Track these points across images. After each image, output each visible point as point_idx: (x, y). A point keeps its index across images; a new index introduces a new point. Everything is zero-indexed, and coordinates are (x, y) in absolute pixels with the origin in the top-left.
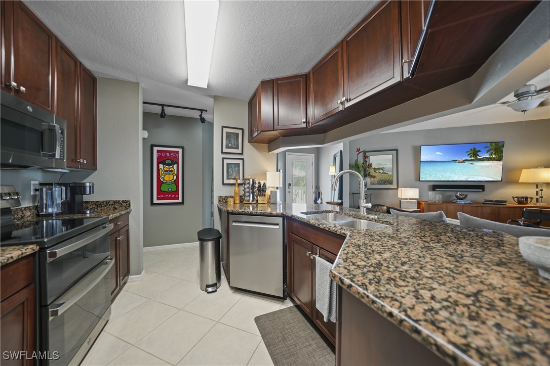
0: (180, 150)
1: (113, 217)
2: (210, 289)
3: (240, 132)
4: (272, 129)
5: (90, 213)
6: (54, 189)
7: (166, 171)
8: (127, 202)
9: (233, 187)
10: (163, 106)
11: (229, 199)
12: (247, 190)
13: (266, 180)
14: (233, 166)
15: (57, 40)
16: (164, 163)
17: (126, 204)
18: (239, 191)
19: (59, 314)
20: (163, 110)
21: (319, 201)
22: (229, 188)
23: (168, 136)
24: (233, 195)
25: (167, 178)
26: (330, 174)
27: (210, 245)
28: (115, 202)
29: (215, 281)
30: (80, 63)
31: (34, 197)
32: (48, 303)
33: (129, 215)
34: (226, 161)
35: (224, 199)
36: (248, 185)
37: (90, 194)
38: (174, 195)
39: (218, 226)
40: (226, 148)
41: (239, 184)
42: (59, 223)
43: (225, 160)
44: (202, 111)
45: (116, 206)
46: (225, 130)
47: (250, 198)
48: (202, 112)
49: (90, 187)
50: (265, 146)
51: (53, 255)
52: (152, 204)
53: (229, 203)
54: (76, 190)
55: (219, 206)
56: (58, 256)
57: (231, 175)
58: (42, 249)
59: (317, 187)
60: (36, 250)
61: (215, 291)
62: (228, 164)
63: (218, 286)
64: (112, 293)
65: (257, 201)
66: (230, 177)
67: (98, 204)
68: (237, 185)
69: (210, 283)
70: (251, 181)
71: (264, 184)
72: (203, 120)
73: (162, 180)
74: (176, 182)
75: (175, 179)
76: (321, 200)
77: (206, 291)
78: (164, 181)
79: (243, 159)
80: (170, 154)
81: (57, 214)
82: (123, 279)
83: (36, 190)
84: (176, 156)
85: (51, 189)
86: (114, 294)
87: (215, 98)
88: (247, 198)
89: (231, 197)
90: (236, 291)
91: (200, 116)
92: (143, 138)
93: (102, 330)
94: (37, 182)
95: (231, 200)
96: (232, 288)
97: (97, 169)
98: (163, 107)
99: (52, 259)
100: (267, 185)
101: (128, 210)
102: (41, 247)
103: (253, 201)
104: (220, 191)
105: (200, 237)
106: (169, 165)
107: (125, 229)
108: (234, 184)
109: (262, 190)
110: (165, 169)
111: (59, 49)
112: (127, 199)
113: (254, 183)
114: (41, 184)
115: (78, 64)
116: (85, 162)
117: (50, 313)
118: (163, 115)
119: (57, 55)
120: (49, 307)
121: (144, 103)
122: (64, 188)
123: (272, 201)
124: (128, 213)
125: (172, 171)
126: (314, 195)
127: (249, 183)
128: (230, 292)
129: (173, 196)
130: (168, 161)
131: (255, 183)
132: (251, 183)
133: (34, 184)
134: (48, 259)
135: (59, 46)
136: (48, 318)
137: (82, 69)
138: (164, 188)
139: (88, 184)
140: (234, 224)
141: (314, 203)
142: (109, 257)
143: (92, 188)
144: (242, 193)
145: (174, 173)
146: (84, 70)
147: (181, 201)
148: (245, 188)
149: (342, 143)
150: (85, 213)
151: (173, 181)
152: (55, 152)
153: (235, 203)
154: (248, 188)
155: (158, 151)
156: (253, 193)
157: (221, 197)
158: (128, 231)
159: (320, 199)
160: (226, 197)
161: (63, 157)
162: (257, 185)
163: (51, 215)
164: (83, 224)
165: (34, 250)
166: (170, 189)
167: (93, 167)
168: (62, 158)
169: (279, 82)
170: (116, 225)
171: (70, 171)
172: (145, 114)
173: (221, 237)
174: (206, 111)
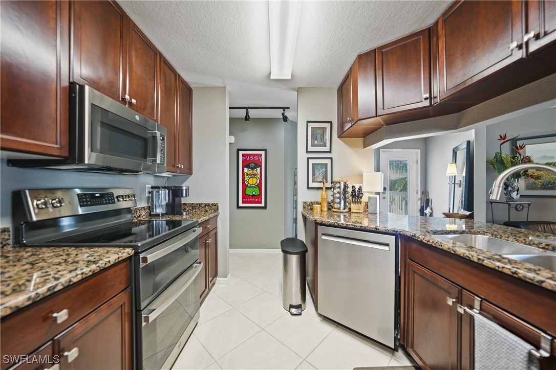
0: (263, 153)
1: (203, 221)
2: (294, 311)
3: (328, 126)
4: (375, 115)
5: (186, 214)
6: (160, 192)
7: (250, 175)
8: (215, 205)
9: (320, 192)
10: (247, 108)
11: (315, 206)
12: (338, 195)
13: (362, 183)
14: (319, 167)
15: (161, 56)
16: (248, 167)
17: (215, 207)
18: (327, 196)
19: (150, 322)
20: (247, 113)
21: (428, 211)
22: (315, 192)
23: (252, 139)
24: (320, 201)
25: (251, 181)
26: (447, 174)
27: (294, 260)
28: (206, 205)
29: (299, 302)
30: (179, 75)
31: (148, 198)
32: (142, 309)
33: (217, 218)
34: (311, 162)
35: (309, 205)
36: (338, 190)
37: (186, 197)
38: (257, 198)
39: (302, 236)
40: (312, 146)
41: (327, 188)
42: (164, 223)
43: (310, 160)
44: (284, 108)
45: (207, 208)
46: (311, 125)
47: (340, 205)
48: (284, 110)
49: (186, 190)
50: (360, 140)
51: (145, 260)
52: (238, 207)
53: (315, 211)
54: (176, 192)
55: (304, 213)
56: (149, 262)
57: (317, 177)
58: (137, 254)
59: (425, 193)
60: (131, 254)
61: (300, 314)
62: (314, 165)
63: (303, 309)
64: (201, 296)
65: (350, 209)
66: (316, 180)
67: (194, 206)
68: (324, 189)
69: (294, 304)
70: (342, 184)
71: (360, 189)
72: (285, 119)
73: (247, 184)
74: (259, 186)
75: (258, 182)
76: (431, 209)
77: (289, 311)
78: (249, 185)
79: (331, 158)
80: (254, 158)
81: (163, 215)
82: (211, 282)
83: (149, 193)
84: (259, 159)
85: (159, 192)
86: (203, 296)
87: (299, 90)
88: (336, 206)
89: (317, 203)
90: (324, 320)
91: (283, 114)
92: (230, 144)
93: (192, 332)
94: (150, 186)
95: (317, 207)
96: (320, 315)
97: (192, 174)
98: (247, 110)
99: (145, 264)
100: (364, 190)
101: (216, 214)
102: (136, 251)
103: (344, 209)
104: (304, 195)
105: (284, 249)
106: (253, 168)
107: (213, 232)
108: (321, 188)
109: (357, 195)
110: (250, 172)
111: (163, 64)
112: (215, 203)
113: (346, 186)
114: (152, 187)
115: (178, 76)
116: (182, 167)
117: (143, 319)
118: (247, 118)
119: (160, 69)
120: (142, 312)
121: (230, 108)
122: (167, 191)
123: (370, 209)
124: (217, 216)
125: (255, 175)
126: (419, 202)
127: (339, 187)
128: (318, 319)
129: (256, 200)
130: (252, 165)
131: (348, 187)
132: (342, 187)
133: (148, 188)
134: (141, 263)
135: (162, 61)
136: (142, 324)
137: (180, 80)
138: (249, 192)
139: (184, 188)
140: (323, 237)
141: (419, 214)
142: (198, 261)
143: (187, 190)
144: (330, 199)
145: (257, 177)
146: (182, 81)
147: (264, 206)
148: (334, 193)
149: (474, 130)
150: (182, 214)
151: (257, 184)
152: (156, 157)
153: (322, 211)
154: (339, 193)
155: (243, 155)
156: (345, 199)
157: (305, 203)
158: (216, 233)
159: (428, 209)
160: (311, 203)
161: (164, 162)
162: (350, 190)
163: (157, 215)
164: (181, 225)
165: (129, 254)
166: (254, 193)
167: (189, 171)
168: (162, 164)
169: (384, 50)
170: (205, 228)
171: (173, 176)
172: (232, 120)
173: (306, 251)
174: (289, 108)
